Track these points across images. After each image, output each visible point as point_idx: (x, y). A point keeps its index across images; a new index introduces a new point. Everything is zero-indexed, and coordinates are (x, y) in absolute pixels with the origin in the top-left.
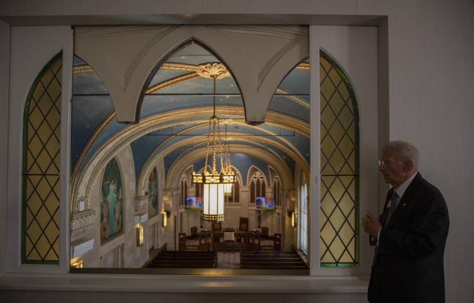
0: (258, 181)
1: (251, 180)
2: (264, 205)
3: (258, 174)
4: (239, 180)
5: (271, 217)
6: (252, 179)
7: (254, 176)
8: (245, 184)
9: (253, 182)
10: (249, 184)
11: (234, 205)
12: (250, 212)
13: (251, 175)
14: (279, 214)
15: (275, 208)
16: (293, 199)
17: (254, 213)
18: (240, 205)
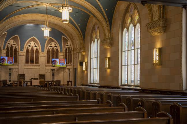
0: (53, 49)
1: (48, 49)
2: (58, 65)
3: (53, 44)
4: (38, 48)
5: (62, 72)
6: (48, 47)
7: (50, 45)
8: (43, 50)
9: (49, 50)
10: (46, 51)
11: (35, 66)
12: (47, 71)
13: (48, 44)
14: (69, 69)
15: (66, 66)
16: (84, 53)
17: (49, 71)
18: (39, 66)
